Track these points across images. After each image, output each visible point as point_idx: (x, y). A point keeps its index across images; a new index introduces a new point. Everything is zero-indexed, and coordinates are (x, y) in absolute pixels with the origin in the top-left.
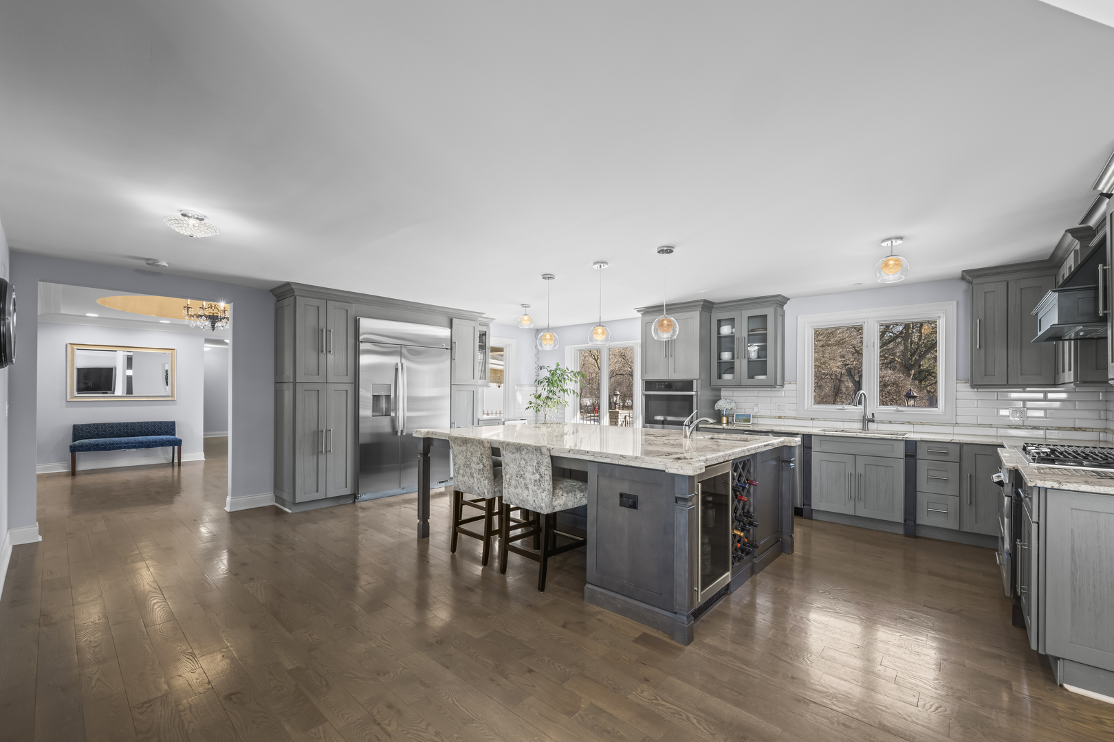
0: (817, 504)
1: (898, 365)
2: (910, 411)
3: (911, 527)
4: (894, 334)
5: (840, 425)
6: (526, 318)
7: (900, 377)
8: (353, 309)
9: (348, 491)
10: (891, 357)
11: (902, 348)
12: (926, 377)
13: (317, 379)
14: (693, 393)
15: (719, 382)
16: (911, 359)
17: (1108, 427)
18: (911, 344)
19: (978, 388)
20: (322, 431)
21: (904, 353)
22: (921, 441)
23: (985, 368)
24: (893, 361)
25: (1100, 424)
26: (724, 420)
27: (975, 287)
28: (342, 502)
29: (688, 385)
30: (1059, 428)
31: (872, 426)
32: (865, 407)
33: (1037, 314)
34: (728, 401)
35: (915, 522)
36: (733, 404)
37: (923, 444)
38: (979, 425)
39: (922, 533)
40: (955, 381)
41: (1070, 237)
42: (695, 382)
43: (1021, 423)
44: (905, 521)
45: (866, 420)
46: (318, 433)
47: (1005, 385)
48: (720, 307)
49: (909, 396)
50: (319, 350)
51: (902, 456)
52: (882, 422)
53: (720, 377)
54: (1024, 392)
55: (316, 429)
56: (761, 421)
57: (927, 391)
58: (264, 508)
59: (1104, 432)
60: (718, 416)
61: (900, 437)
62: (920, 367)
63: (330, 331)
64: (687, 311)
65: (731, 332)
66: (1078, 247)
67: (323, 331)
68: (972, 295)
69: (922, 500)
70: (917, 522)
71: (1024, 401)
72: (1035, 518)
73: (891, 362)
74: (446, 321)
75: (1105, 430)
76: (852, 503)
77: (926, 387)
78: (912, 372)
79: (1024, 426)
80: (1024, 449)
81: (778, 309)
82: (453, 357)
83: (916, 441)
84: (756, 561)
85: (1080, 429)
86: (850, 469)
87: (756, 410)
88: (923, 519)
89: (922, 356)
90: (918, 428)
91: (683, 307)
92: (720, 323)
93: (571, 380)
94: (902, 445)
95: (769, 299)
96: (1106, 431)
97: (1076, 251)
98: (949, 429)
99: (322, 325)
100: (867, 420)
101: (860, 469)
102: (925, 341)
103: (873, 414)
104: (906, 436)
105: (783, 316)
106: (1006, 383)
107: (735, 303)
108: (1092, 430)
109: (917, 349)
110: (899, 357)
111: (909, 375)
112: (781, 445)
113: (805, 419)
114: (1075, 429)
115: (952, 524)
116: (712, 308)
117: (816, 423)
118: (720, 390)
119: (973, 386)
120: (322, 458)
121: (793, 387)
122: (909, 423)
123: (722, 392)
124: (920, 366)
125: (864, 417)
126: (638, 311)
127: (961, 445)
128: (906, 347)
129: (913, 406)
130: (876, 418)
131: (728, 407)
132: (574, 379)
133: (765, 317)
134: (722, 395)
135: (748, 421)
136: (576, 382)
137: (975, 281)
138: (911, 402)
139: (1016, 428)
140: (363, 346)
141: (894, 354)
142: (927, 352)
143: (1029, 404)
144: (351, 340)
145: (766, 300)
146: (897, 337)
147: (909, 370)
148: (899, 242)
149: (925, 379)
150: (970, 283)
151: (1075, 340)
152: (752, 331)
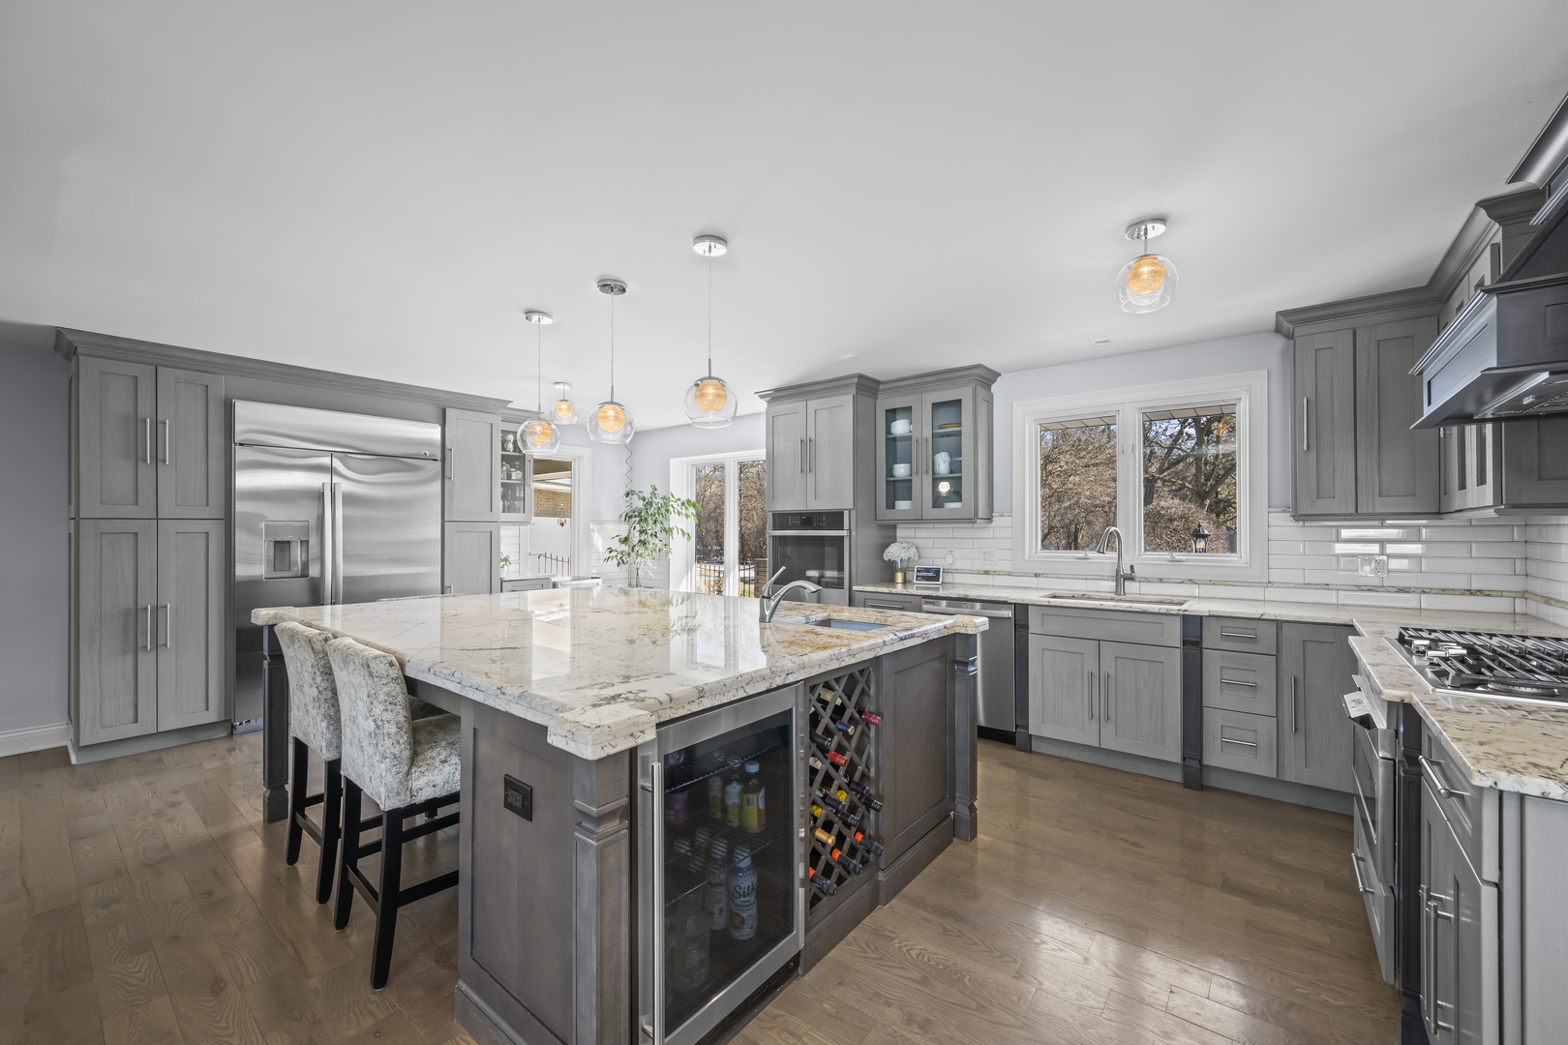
0: (1039, 725)
1: (1188, 493)
2: (1193, 561)
3: (1195, 774)
4: (1183, 451)
5: (1081, 586)
6: (564, 406)
7: (1189, 509)
8: (220, 386)
9: (212, 716)
10: (1181, 482)
11: (1193, 470)
12: (1225, 509)
13: (132, 511)
14: (844, 533)
15: (889, 515)
16: (1206, 484)
17: (1529, 589)
18: (1206, 464)
19: (1304, 521)
20: (146, 609)
21: (1196, 476)
22: (1210, 616)
23: (1318, 485)
24: (1183, 487)
25: (1517, 584)
26: (899, 577)
27: (1298, 340)
28: (202, 736)
29: (835, 519)
31: (1131, 587)
32: (1120, 555)
33: (1421, 373)
34: (904, 545)
35: (1200, 762)
36: (913, 550)
37: (1214, 622)
38: (1308, 586)
39: (1213, 780)
40: (1266, 509)
41: (1483, 215)
42: (846, 513)
43: (1376, 582)
44: (1184, 759)
45: (1122, 576)
46: (136, 612)
47: (1351, 515)
48: (890, 389)
49: (1198, 535)
50: (138, 459)
51: (1177, 641)
52: (1148, 580)
53: (891, 506)
54: (1383, 526)
55: (131, 604)
56: (958, 578)
57: (1227, 527)
58: (35, 754)
59: (1523, 598)
60: (888, 572)
61: (1175, 608)
62: (1217, 496)
63: (164, 423)
64: (834, 396)
65: (908, 430)
66: (1499, 239)
67: (145, 422)
68: (1293, 360)
69: (1213, 721)
70: (1205, 762)
71: (1382, 542)
72: (1490, 871)
73: (1180, 489)
74: (431, 410)
75: (1524, 595)
76: (1095, 724)
77: (1226, 521)
78: (1208, 502)
79: (1382, 587)
80: (1401, 640)
81: (980, 390)
82: (447, 474)
83: (1201, 617)
84: (881, 876)
85: (1479, 592)
86: (1091, 665)
87: (949, 560)
88: (1215, 756)
89: (1219, 481)
90: (1207, 590)
91: (828, 389)
92: (892, 414)
93: (679, 513)
94: (1177, 624)
95: (964, 373)
96: (1526, 595)
97: (1495, 248)
98: (1257, 593)
99: (145, 408)
100: (1123, 578)
101: (1108, 666)
102: (1224, 460)
103: (1132, 567)
104: (1183, 607)
105: (990, 401)
106: (1354, 511)
107: (912, 382)
108: (1500, 594)
109: (1213, 470)
110: (1190, 483)
111: (1202, 506)
112: (945, 633)
113: (1026, 575)
114: (1471, 592)
115: (1264, 767)
116: (878, 390)
117: (1042, 582)
118: (894, 527)
119: (1298, 517)
120: (146, 660)
121: (1006, 521)
122: (1191, 581)
123: (898, 530)
124: (1217, 493)
125: (1118, 571)
126: (761, 397)
127: (1279, 624)
128: (1198, 469)
129: (1204, 551)
130: (1138, 573)
131: (904, 555)
132: (684, 511)
133: (958, 403)
134: (898, 535)
135: (936, 578)
136: (687, 516)
137: (1299, 331)
138: (1201, 544)
139: (1369, 590)
140: (241, 455)
141: (1184, 479)
142: (1225, 476)
143: (1391, 549)
144: (217, 442)
145: (960, 374)
146: (1187, 456)
147: (1204, 500)
148: (1160, 228)
149: (1224, 511)
150: (1290, 336)
151: (1496, 420)
152: (940, 427)
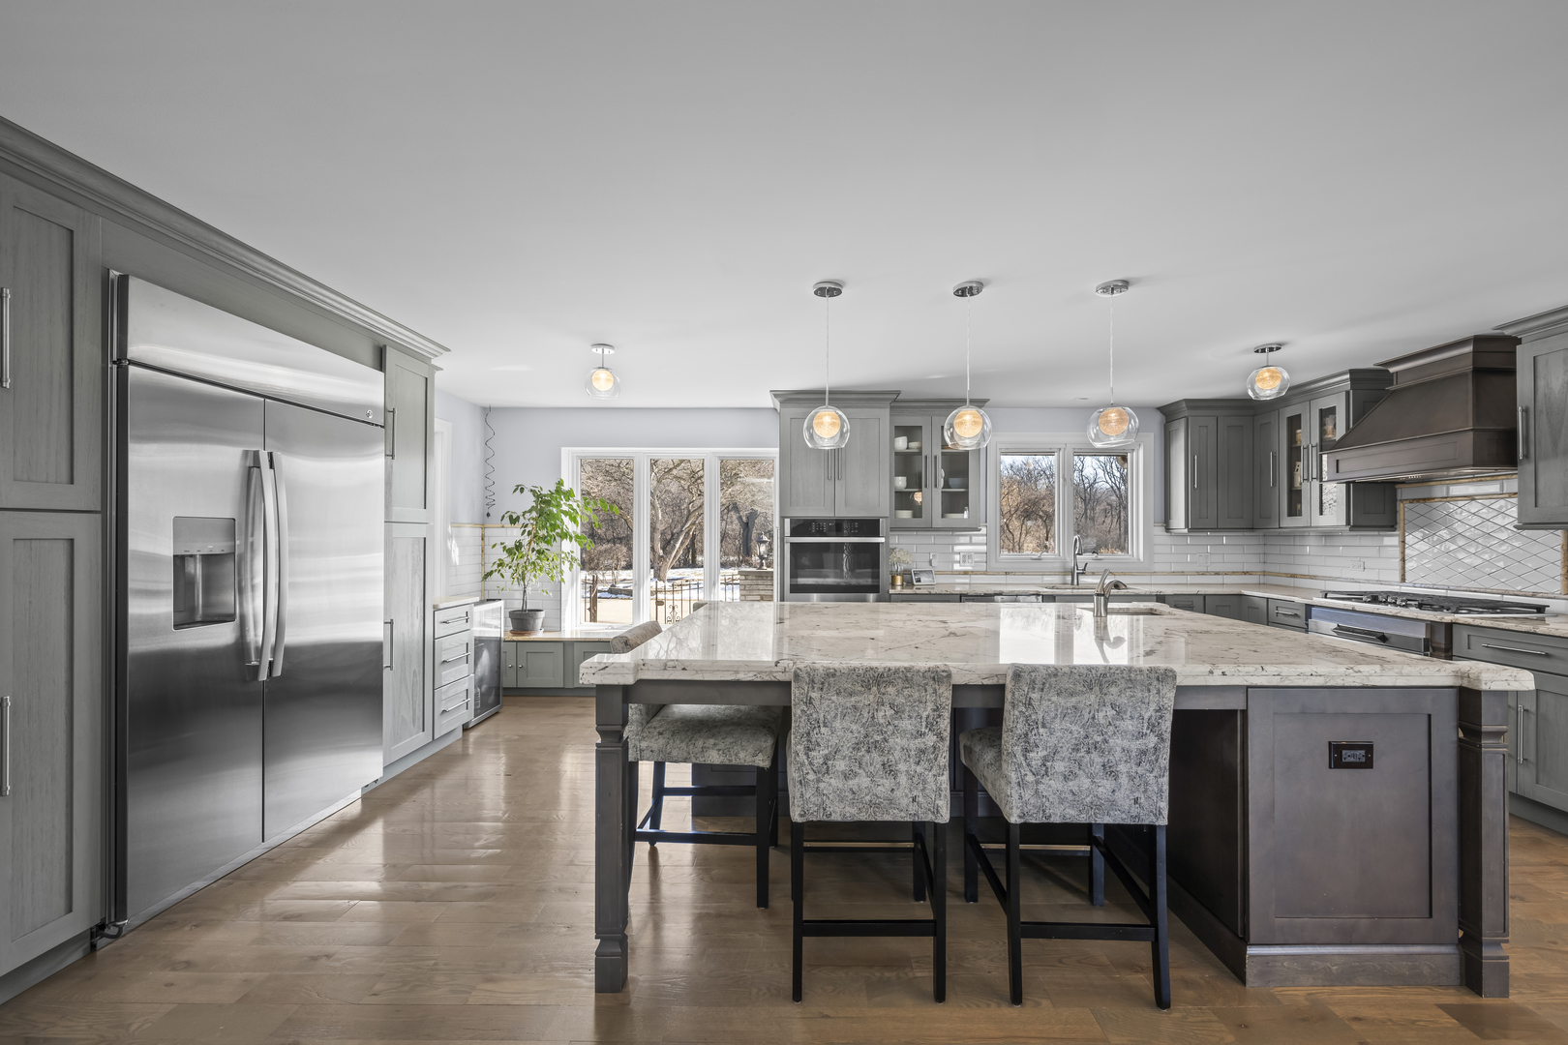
14: (882, 540)
23: (1200, 510)
25: (1259, 568)
26: (899, 580)
27: (1190, 418)
29: (870, 526)
30: (1234, 573)
38: (1174, 573)
40: (1153, 524)
42: (882, 521)
48: (899, 407)
56: (942, 579)
64: (867, 407)
65: (906, 446)
66: (1346, 389)
75: (1264, 573)
79: (1208, 572)
91: (861, 399)
97: (1348, 393)
103: (1085, 565)
106: (1216, 527)
107: (922, 405)
114: (1245, 573)
139: (1202, 574)
